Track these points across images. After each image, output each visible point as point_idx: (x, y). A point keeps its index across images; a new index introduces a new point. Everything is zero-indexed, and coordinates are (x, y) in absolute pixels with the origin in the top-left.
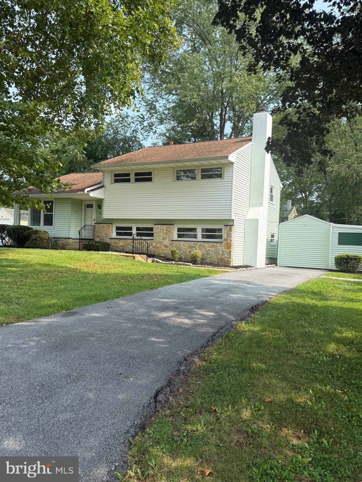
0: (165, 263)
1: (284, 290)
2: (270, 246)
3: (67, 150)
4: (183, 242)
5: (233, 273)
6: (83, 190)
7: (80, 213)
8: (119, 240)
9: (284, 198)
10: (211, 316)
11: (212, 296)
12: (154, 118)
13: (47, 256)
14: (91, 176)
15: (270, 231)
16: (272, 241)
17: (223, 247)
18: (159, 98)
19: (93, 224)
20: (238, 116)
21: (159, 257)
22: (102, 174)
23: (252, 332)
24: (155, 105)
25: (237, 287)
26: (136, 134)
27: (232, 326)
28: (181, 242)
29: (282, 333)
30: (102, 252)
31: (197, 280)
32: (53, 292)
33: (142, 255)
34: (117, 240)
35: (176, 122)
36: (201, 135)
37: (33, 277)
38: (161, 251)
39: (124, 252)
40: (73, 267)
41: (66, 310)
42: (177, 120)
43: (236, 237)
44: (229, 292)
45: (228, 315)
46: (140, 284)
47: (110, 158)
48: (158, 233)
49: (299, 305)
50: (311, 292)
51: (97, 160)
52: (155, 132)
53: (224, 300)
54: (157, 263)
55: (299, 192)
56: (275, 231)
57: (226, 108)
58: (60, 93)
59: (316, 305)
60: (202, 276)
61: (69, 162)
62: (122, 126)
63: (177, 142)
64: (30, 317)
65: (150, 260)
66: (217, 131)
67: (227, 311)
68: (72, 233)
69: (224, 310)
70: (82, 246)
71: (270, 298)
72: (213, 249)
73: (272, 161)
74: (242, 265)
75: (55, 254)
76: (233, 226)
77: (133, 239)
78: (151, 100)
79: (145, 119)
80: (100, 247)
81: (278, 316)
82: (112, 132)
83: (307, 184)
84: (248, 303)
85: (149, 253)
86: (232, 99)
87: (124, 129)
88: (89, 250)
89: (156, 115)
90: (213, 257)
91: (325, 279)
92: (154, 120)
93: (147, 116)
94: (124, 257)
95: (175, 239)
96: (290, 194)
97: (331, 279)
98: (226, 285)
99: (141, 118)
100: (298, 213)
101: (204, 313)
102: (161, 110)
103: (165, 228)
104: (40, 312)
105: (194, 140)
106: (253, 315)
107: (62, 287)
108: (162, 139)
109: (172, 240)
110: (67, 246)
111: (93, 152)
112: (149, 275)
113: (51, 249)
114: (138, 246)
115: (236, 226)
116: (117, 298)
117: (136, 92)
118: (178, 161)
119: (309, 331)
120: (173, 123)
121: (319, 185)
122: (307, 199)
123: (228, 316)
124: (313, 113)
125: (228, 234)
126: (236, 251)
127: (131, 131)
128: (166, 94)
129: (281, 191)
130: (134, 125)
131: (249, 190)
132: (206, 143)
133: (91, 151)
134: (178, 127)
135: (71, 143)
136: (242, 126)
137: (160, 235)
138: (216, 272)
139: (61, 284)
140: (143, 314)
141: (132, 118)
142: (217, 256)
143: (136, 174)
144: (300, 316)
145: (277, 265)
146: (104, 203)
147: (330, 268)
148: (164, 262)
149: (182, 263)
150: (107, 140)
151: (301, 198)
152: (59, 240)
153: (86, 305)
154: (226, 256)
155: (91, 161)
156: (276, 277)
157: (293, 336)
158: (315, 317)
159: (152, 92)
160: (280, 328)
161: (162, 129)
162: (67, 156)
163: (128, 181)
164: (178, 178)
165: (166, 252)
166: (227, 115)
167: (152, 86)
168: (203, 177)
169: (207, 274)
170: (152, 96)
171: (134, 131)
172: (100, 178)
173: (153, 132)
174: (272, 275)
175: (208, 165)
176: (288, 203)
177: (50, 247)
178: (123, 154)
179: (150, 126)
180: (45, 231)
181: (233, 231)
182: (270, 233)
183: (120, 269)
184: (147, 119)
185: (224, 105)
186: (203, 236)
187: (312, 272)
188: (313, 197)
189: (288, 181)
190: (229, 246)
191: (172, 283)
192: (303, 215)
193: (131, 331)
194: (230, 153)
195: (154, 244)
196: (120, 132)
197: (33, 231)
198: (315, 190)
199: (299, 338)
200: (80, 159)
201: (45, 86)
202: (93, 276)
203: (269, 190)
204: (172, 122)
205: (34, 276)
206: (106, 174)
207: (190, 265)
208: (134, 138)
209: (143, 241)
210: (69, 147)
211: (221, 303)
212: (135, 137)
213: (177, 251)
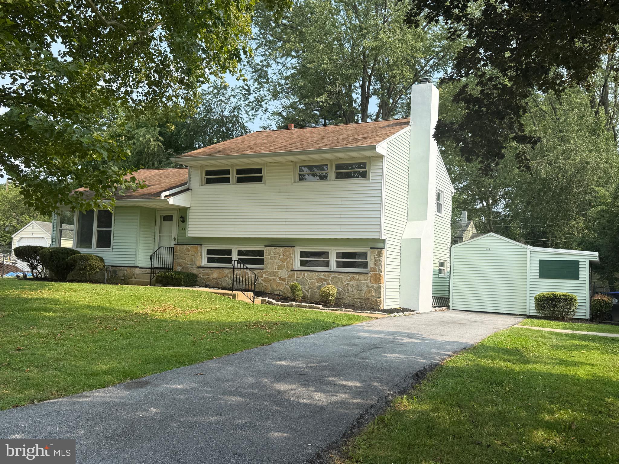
0: (281, 305)
1: (463, 346)
2: (438, 279)
3: (135, 135)
4: (309, 273)
5: (385, 320)
6: (159, 194)
7: (153, 228)
8: (212, 269)
9: (457, 208)
10: (355, 387)
11: (355, 356)
12: (265, 89)
13: (101, 295)
14: (171, 173)
15: (438, 257)
16: (440, 271)
17: (369, 281)
18: (272, 62)
19: (173, 246)
20: (388, 89)
21: (272, 295)
22: (187, 170)
23: (419, 412)
24: (266, 72)
25: (391, 342)
26: (238, 112)
27: (388, 403)
28: (306, 274)
29: (464, 414)
30: (185, 288)
31: (330, 331)
32: (110, 350)
33: (246, 293)
34: (208, 269)
35: (298, 97)
36: (333, 115)
37: (80, 327)
38: (275, 286)
39: (219, 288)
40: (141, 312)
41: (131, 379)
42: (298, 94)
43: (388, 266)
44: (381, 349)
45: (382, 386)
46: (245, 338)
47: (199, 148)
48: (270, 259)
49: (486, 369)
50: (503, 349)
51: (179, 150)
52: (266, 110)
53: (374, 362)
54: (269, 304)
55: (478, 199)
56: (446, 257)
57: (370, 77)
58: (128, 52)
59: (512, 371)
60: (338, 325)
61: (137, 153)
62: (218, 101)
63: (298, 124)
64: (77, 389)
65: (258, 300)
66: (357, 109)
67: (379, 380)
68: (141, 260)
69: (374, 378)
70: (155, 278)
71: (443, 359)
72: (354, 283)
73: (439, 154)
74: (397, 307)
75: (114, 291)
76: (383, 248)
77: (234, 268)
78: (260, 64)
79: (252, 92)
80: (183, 280)
81: (457, 387)
82: (202, 109)
83: (490, 187)
84: (410, 367)
85: (257, 290)
86: (379, 64)
87: (220, 105)
88: (165, 285)
89: (267, 86)
90: (354, 295)
91: (522, 329)
92: (264, 92)
93: (254, 87)
94: (219, 295)
95: (296, 268)
96: (465, 202)
97: (530, 330)
98: (375, 338)
99: (245, 89)
100: (477, 230)
101: (344, 383)
102: (275, 78)
103: (281, 252)
104: (91, 382)
105: (323, 123)
106: (418, 386)
107: (125, 342)
108: (277, 120)
109: (291, 270)
110: (132, 278)
111: (173, 139)
112: (258, 322)
113: (108, 283)
114: (241, 278)
115: (388, 249)
116: (210, 359)
117: (241, 52)
118: (301, 153)
119: (504, 410)
120: (293, 99)
121: (507, 190)
122: (489, 209)
123: (381, 388)
124: (502, 84)
125: (375, 260)
126: (387, 287)
127: (230, 108)
128: (282, 56)
129: (453, 198)
130: (235, 100)
131: (407, 196)
132: (342, 127)
133: (171, 137)
134: (300, 103)
135: (140, 125)
136: (393, 102)
137: (274, 261)
138: (359, 319)
139: (124, 338)
140: (252, 386)
141: (233, 90)
142: (360, 294)
143: (239, 172)
144: (488, 387)
145: (448, 308)
146: (190, 214)
147: (528, 313)
148: (280, 303)
149: (307, 304)
150: (194, 121)
151: (480, 208)
152: (119, 270)
153: (162, 370)
154: (373, 294)
155: (170, 151)
156: (449, 327)
157: (481, 419)
158: (511, 389)
159: (262, 53)
160: (460, 406)
161: (276, 105)
162: (134, 144)
163: (227, 181)
164: (302, 178)
165: (282, 288)
166: (371, 87)
167: (262, 44)
168: (339, 176)
169: (345, 322)
170: (262, 58)
171: (234, 108)
172: (185, 177)
173: (262, 110)
174: (444, 323)
175: (346, 159)
176: (462, 216)
177: (105, 281)
178: (218, 142)
179: (258, 101)
180: (98, 257)
181: (383, 257)
182: (438, 260)
183: (213, 314)
184: (254, 91)
185: (367, 72)
186: (339, 264)
187: (502, 319)
188: (499, 207)
189: (462, 184)
190: (377, 279)
191: (294, 336)
192: (485, 233)
193: (233, 411)
194: (378, 142)
195: (264, 276)
196: (214, 110)
197: (80, 256)
198: (502, 197)
199: (490, 421)
200: (154, 148)
201: (107, 41)
202: (172, 326)
203: (435, 197)
204: (292, 96)
205: (82, 325)
206: (194, 172)
207: (319, 308)
208: (234, 119)
209: (248, 271)
210: (138, 131)
211: (369, 366)
212: (237, 117)
213: (300, 287)
